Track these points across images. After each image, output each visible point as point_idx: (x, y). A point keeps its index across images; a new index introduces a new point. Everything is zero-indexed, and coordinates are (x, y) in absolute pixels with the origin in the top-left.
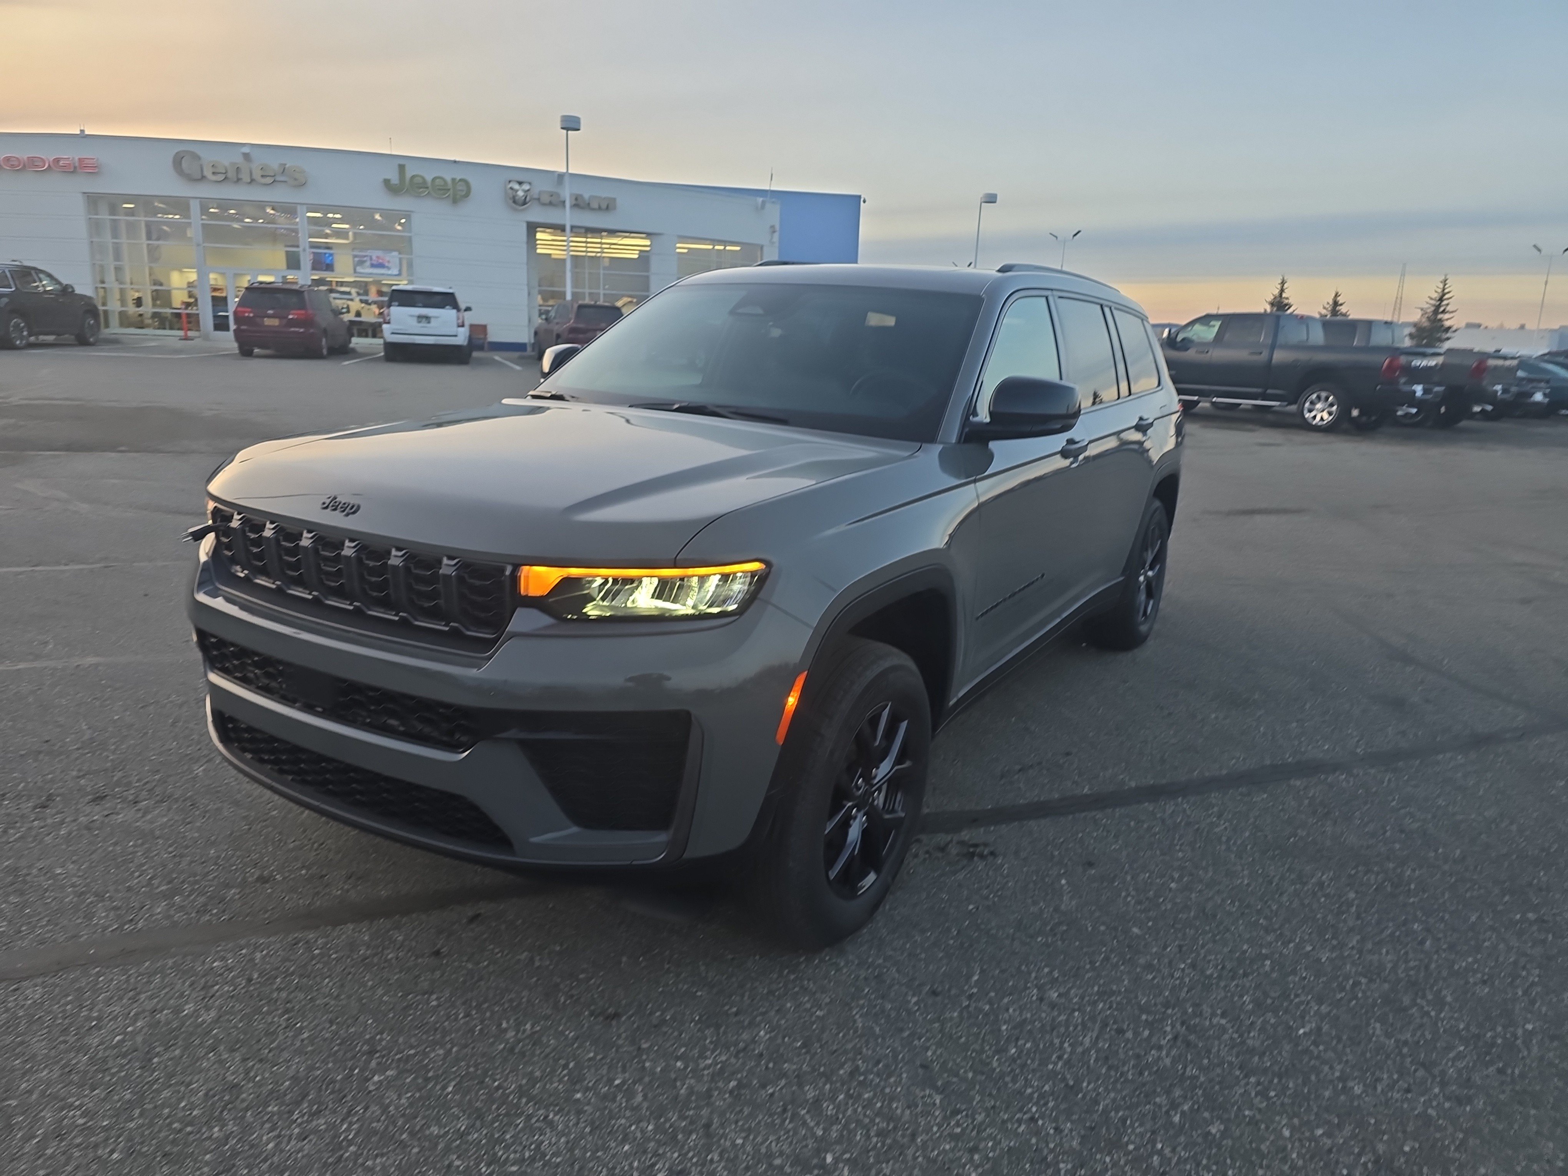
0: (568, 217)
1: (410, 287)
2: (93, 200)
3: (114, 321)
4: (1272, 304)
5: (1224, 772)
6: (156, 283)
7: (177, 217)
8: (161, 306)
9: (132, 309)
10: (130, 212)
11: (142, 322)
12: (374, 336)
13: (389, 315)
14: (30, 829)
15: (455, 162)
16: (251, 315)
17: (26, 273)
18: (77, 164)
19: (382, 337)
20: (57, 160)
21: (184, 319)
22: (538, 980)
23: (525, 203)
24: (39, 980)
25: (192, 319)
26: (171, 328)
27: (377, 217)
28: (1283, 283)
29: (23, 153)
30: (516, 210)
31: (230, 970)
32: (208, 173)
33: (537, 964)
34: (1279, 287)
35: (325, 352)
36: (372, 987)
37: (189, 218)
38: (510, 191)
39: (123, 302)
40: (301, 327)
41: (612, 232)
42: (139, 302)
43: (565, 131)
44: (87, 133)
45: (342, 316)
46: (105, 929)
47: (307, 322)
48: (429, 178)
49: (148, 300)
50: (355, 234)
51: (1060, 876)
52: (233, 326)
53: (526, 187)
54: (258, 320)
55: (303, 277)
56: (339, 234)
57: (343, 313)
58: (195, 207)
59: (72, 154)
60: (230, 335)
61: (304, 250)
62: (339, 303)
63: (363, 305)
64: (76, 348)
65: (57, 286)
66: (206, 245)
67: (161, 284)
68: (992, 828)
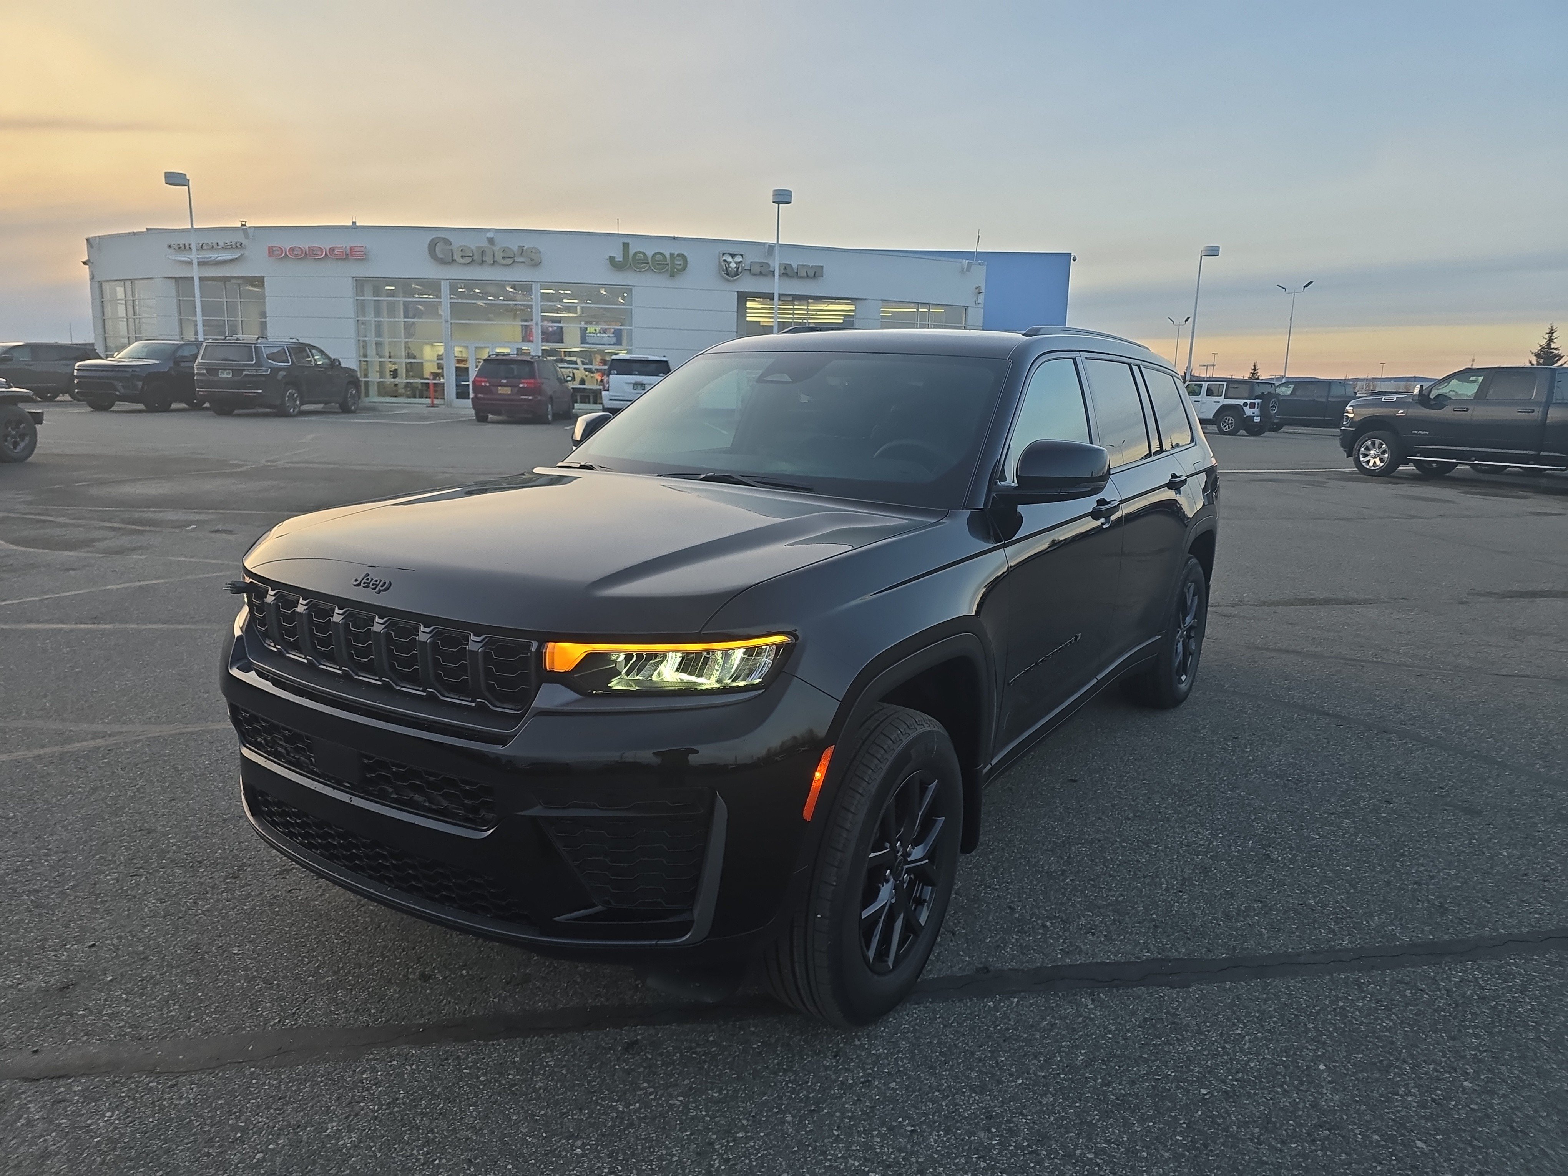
0: (776, 286)
1: (628, 357)
2: (360, 283)
3: (373, 390)
4: (1538, 355)
5: (1525, 930)
6: (409, 356)
7: (431, 297)
8: (414, 377)
9: (389, 380)
10: (392, 294)
11: (397, 391)
12: (595, 402)
13: (608, 383)
14: (218, 901)
15: (674, 238)
16: (488, 384)
17: (301, 349)
18: (349, 252)
19: (602, 403)
20: (332, 249)
21: (431, 387)
22: (691, 1134)
23: (737, 274)
24: (195, 1077)
25: (439, 389)
26: (421, 397)
27: (603, 292)
28: (1551, 332)
29: (304, 244)
30: (728, 281)
31: (378, 1084)
32: (457, 257)
33: (693, 1113)
34: (1547, 336)
35: (550, 417)
36: (517, 1122)
37: (440, 297)
38: (723, 264)
39: (382, 374)
40: (529, 396)
41: (818, 299)
42: (395, 374)
43: (777, 205)
44: (357, 224)
45: (566, 384)
46: (267, 1021)
47: (536, 390)
48: (650, 254)
49: (402, 371)
50: (582, 308)
51: (1317, 1059)
52: (472, 395)
53: (738, 259)
54: (493, 388)
55: (535, 349)
56: (569, 309)
57: (567, 381)
58: (445, 287)
59: (344, 243)
60: (468, 402)
61: (537, 324)
62: (565, 370)
63: (587, 373)
64: (338, 416)
65: (326, 360)
66: (453, 321)
67: (414, 358)
68: (1228, 985)
